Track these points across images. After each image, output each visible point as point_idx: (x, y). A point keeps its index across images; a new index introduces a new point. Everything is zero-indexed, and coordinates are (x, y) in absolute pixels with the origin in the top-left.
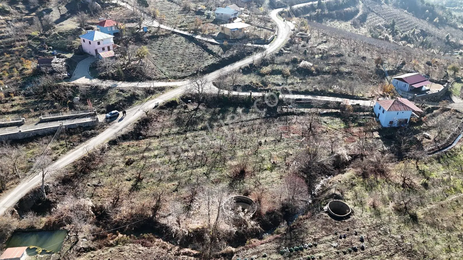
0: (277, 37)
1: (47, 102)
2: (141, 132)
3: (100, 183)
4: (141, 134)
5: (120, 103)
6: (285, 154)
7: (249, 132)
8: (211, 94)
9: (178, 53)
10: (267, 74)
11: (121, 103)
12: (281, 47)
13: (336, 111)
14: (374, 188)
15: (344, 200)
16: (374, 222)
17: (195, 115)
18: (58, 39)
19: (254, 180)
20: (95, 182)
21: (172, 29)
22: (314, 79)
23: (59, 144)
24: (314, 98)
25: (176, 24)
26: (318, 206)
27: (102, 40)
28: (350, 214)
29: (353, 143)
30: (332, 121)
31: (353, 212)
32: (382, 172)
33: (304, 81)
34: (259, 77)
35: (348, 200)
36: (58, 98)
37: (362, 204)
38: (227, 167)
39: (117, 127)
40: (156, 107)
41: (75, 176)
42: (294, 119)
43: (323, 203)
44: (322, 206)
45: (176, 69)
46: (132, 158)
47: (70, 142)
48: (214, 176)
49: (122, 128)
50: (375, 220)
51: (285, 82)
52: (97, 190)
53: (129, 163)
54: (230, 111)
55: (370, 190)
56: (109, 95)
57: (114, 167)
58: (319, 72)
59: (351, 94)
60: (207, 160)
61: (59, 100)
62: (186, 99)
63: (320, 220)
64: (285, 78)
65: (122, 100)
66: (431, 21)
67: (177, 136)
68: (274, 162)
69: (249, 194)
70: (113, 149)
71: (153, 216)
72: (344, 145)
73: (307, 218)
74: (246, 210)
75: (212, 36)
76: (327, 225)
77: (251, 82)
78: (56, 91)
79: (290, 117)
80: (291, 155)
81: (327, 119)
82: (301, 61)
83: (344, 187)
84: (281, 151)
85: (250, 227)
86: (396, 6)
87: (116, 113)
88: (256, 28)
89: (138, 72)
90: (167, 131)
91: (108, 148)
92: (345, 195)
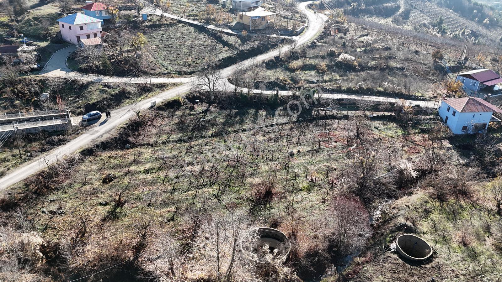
0: (307, 29)
1: (6, 99)
2: (130, 139)
3: (61, 208)
4: (129, 142)
5: (103, 102)
6: (327, 169)
7: (276, 140)
8: (226, 93)
9: (185, 45)
10: (297, 69)
11: (105, 102)
12: (313, 39)
13: (390, 114)
14: (458, 217)
15: (419, 233)
16: (471, 268)
17: (204, 118)
18: (31, 25)
19: (286, 205)
20: (53, 207)
21: (179, 18)
22: (358, 76)
23: (12, 154)
24: (359, 98)
25: (184, 12)
26: (381, 243)
27: (86, 24)
28: (432, 256)
29: (418, 154)
30: (385, 126)
31: (435, 253)
32: (464, 193)
33: (345, 78)
34: (287, 73)
35: (424, 233)
36: (20, 95)
37: (445, 240)
38: (247, 186)
39: (97, 132)
40: (152, 107)
41: (25, 199)
42: (335, 123)
43: (388, 239)
44: (388, 244)
45: (182, 63)
46: (113, 173)
47: (27, 151)
48: (227, 199)
49: (103, 134)
50: (471, 265)
51: (321, 78)
52: (54, 220)
53: (107, 180)
54: (250, 114)
55: (453, 219)
56: (89, 92)
57: (85, 185)
58: (363, 67)
59: (407, 94)
60: (218, 177)
61: (21, 98)
62: (192, 98)
63: (388, 265)
64: (321, 74)
65: (106, 98)
66: (480, 22)
67: (179, 145)
68: (312, 179)
69: (278, 225)
70: (87, 161)
71: (134, 260)
72: (406, 156)
73: (367, 262)
74: (276, 251)
75: (227, 25)
76: (399, 273)
77: (278, 79)
78: (19, 86)
79: (329, 121)
80: (335, 170)
81: (379, 124)
82: (339, 55)
83: (414, 215)
84: (320, 165)
85: (282, 276)
86: (440, 4)
87: (97, 114)
88: (282, 18)
89: (131, 65)
90: (164, 137)
91: (79, 159)
92: (419, 226)
